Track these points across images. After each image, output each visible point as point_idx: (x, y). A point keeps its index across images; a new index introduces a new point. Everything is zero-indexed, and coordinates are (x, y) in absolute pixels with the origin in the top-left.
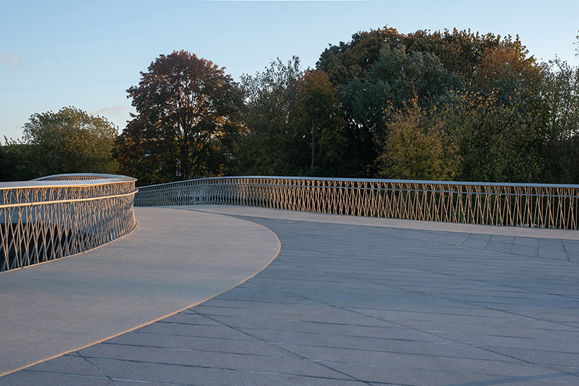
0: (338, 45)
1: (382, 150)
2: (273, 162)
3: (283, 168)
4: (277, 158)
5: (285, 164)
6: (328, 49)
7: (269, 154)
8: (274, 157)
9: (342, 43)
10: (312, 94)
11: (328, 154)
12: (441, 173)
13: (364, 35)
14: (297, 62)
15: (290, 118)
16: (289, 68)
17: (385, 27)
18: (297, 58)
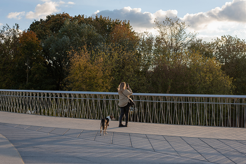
0: (39, 21)
1: (68, 73)
2: (5, 80)
3: (11, 83)
4: (7, 78)
5: (12, 81)
6: (34, 22)
7: (3, 76)
8: (6, 78)
9: (41, 20)
10: (27, 44)
11: (36, 76)
12: (103, 87)
13: (53, 16)
14: (18, 27)
15: (14, 57)
16: (13, 30)
17: (63, 13)
18: (18, 25)
